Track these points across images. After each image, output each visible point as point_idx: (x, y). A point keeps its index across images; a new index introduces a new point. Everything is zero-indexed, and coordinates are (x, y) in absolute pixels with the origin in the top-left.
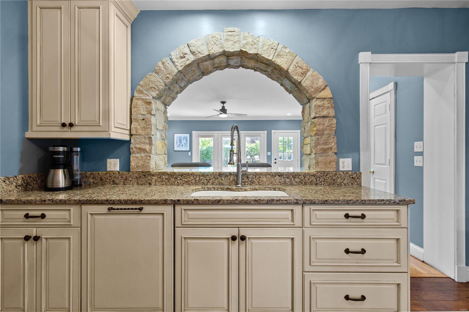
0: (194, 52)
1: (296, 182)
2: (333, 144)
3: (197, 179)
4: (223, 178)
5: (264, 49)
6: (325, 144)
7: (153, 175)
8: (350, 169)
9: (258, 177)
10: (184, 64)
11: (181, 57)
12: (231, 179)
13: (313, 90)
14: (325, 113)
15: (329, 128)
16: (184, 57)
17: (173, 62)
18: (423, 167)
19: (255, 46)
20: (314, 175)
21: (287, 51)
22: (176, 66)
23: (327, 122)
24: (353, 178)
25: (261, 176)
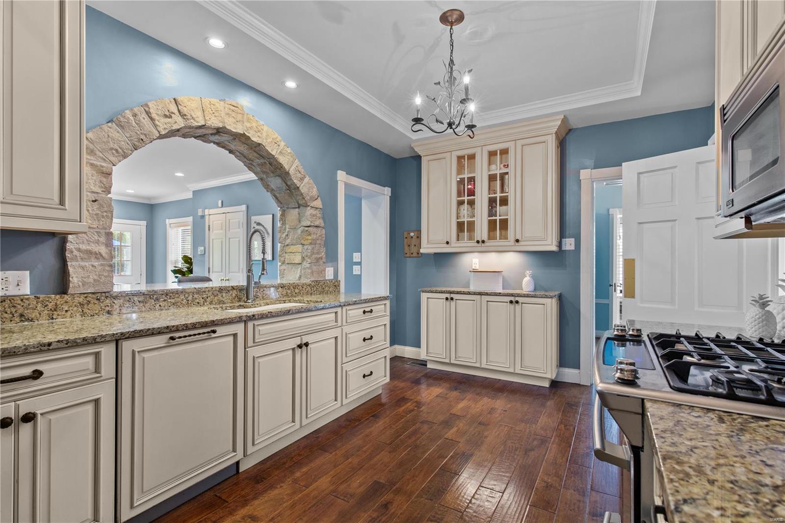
0: (185, 115)
1: (296, 293)
2: (323, 254)
3: (190, 298)
4: (224, 295)
5: (268, 141)
6: (318, 253)
7: (116, 297)
8: (332, 278)
9: (262, 290)
10: (168, 126)
11: (166, 116)
12: (234, 295)
13: (309, 198)
14: (317, 223)
15: (320, 238)
16: (170, 117)
17: (152, 119)
18: (360, 276)
19: (259, 134)
20: (309, 285)
21: (289, 151)
22: (156, 126)
23: (319, 232)
24: (335, 286)
25: (265, 289)
